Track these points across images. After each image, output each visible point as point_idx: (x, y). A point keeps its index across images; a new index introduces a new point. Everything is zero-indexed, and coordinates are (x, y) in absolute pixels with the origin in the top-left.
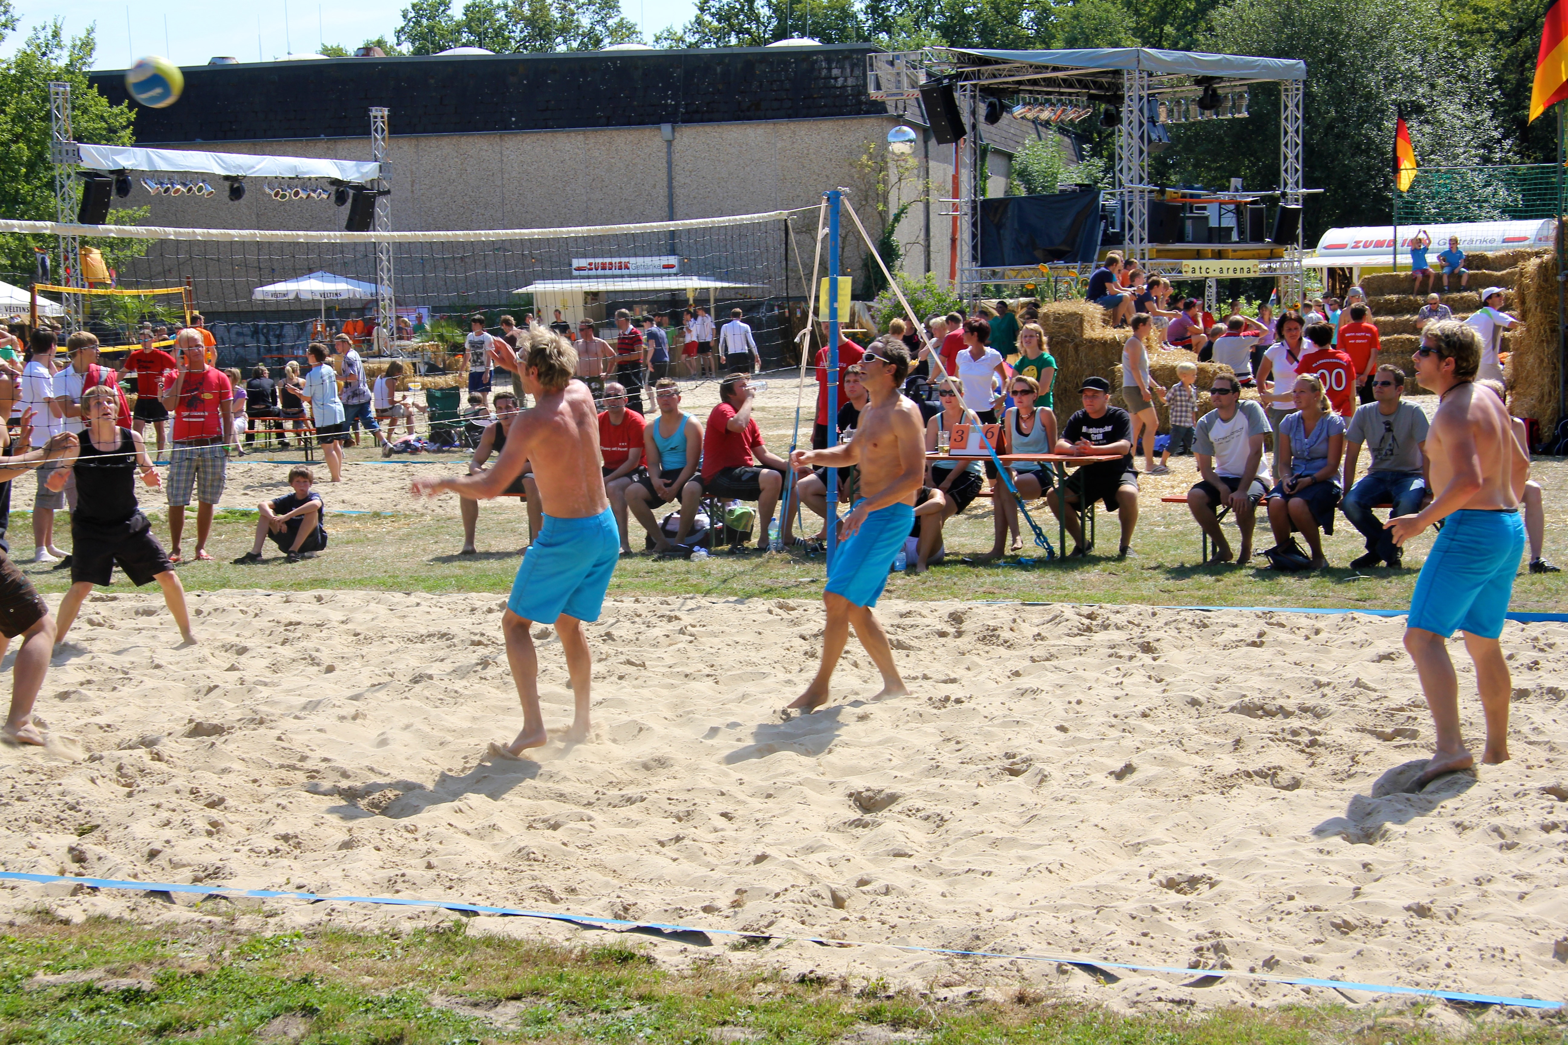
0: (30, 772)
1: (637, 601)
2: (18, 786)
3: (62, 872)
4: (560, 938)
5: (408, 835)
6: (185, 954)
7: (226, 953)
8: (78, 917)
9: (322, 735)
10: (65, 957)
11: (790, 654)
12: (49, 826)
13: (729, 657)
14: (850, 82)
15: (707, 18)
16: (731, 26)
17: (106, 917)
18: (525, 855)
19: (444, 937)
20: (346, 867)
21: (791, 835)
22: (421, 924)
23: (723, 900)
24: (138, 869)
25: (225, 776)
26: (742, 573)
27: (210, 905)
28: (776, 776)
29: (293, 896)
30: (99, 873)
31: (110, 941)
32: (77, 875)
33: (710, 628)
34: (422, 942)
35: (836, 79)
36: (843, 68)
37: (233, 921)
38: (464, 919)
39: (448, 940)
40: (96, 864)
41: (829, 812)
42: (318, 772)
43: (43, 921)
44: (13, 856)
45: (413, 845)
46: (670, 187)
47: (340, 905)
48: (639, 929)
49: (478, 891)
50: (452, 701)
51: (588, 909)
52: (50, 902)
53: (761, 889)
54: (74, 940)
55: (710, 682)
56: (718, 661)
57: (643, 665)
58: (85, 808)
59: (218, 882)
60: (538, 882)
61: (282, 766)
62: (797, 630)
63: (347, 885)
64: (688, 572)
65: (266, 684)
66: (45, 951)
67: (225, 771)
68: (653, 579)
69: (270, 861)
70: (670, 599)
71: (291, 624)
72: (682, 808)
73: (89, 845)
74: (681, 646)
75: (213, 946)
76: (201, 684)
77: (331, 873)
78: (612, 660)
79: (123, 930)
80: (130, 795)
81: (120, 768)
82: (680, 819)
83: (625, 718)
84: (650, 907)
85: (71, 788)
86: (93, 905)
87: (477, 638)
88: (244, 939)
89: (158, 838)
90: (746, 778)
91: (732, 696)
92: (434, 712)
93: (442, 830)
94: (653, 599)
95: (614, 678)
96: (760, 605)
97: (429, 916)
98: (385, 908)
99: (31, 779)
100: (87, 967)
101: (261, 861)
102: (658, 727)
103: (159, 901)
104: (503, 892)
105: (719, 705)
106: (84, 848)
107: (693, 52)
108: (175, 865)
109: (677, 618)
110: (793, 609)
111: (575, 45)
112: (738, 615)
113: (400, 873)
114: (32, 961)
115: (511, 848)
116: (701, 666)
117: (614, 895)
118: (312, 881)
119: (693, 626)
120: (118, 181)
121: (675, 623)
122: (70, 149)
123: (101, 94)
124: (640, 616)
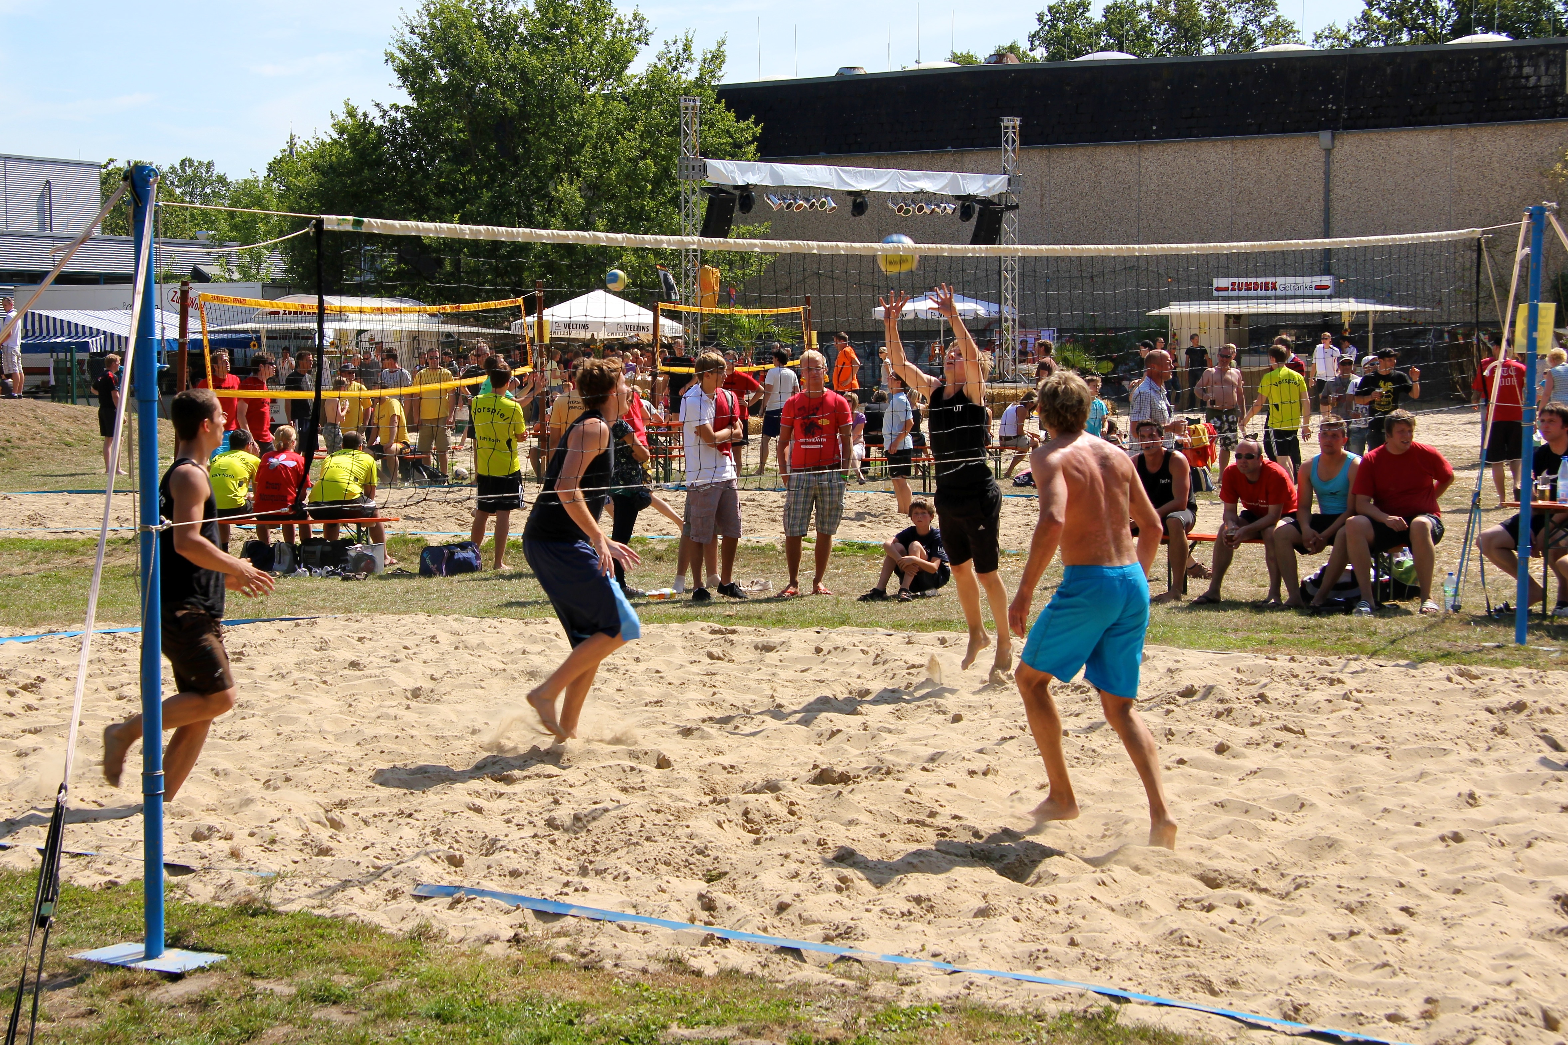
0: (658, 811)
1: (1292, 659)
2: (647, 826)
3: (692, 920)
4: (1223, 1036)
5: (1046, 906)
6: (818, 1019)
7: (861, 1021)
8: (710, 970)
9: (952, 789)
10: (698, 1011)
11: (1475, 729)
12: (678, 870)
13: (1402, 729)
14: (1545, 81)
15: (1376, 13)
16: (1404, 23)
17: (737, 971)
18: (1177, 938)
19: (1094, 1024)
20: (984, 937)
21: (1486, 940)
22: (1067, 1007)
23: (1412, 1008)
24: (768, 922)
25: (852, 828)
26: (1412, 633)
27: (842, 967)
28: (1464, 869)
29: (929, 964)
30: (728, 923)
31: (743, 997)
32: (706, 923)
33: (1378, 695)
34: (1069, 1027)
35: (1527, 78)
36: (1536, 66)
37: (866, 985)
38: (1115, 1006)
39: (1097, 1028)
40: (726, 914)
41: (1532, 916)
42: (948, 830)
43: (675, 970)
44: (644, 899)
45: (1053, 918)
46: (1327, 200)
47: (980, 979)
48: (1313, 1034)
49: (1129, 975)
51: (1253, 1005)
52: (682, 951)
53: (1455, 999)
54: (707, 993)
55: (1380, 756)
56: (1390, 733)
57: (1303, 732)
58: (713, 854)
59: (850, 943)
60: (1194, 971)
61: (910, 822)
62: (1480, 701)
63: (985, 957)
64: (1350, 630)
65: (890, 731)
66: (678, 1002)
67: (851, 822)
68: (1312, 637)
69: (902, 924)
70: (1330, 659)
71: (913, 666)
72: (1353, 899)
73: (718, 892)
74: (1345, 713)
75: (846, 1012)
76: (824, 727)
77: (968, 942)
78: (1266, 725)
79: (755, 987)
80: (757, 842)
81: (746, 813)
82: (1352, 911)
83: (1284, 791)
84: (1325, 1009)
85: (699, 832)
86: (724, 957)
88: (879, 1007)
89: (788, 890)
90: (1429, 870)
91: (1408, 773)
93: (1085, 903)
94: (1311, 659)
95: (1270, 746)
96: (1437, 671)
97: (1076, 999)
98: (1027, 985)
99: (659, 819)
100: (720, 1024)
101: (893, 923)
102: (1323, 804)
103: (790, 959)
104: (1156, 979)
105: (1393, 783)
106: (714, 895)
107: (1359, 51)
108: (805, 921)
109: (1340, 681)
110: (1476, 677)
111: (1224, 46)
112: (1412, 681)
113: (1041, 948)
114: (665, 1012)
115: (1161, 929)
116: (1370, 737)
117: (1282, 992)
118: (949, 950)
119: (1359, 691)
120: (741, 196)
121: (1338, 686)
122: (697, 164)
123: (728, 109)
124: (1296, 676)
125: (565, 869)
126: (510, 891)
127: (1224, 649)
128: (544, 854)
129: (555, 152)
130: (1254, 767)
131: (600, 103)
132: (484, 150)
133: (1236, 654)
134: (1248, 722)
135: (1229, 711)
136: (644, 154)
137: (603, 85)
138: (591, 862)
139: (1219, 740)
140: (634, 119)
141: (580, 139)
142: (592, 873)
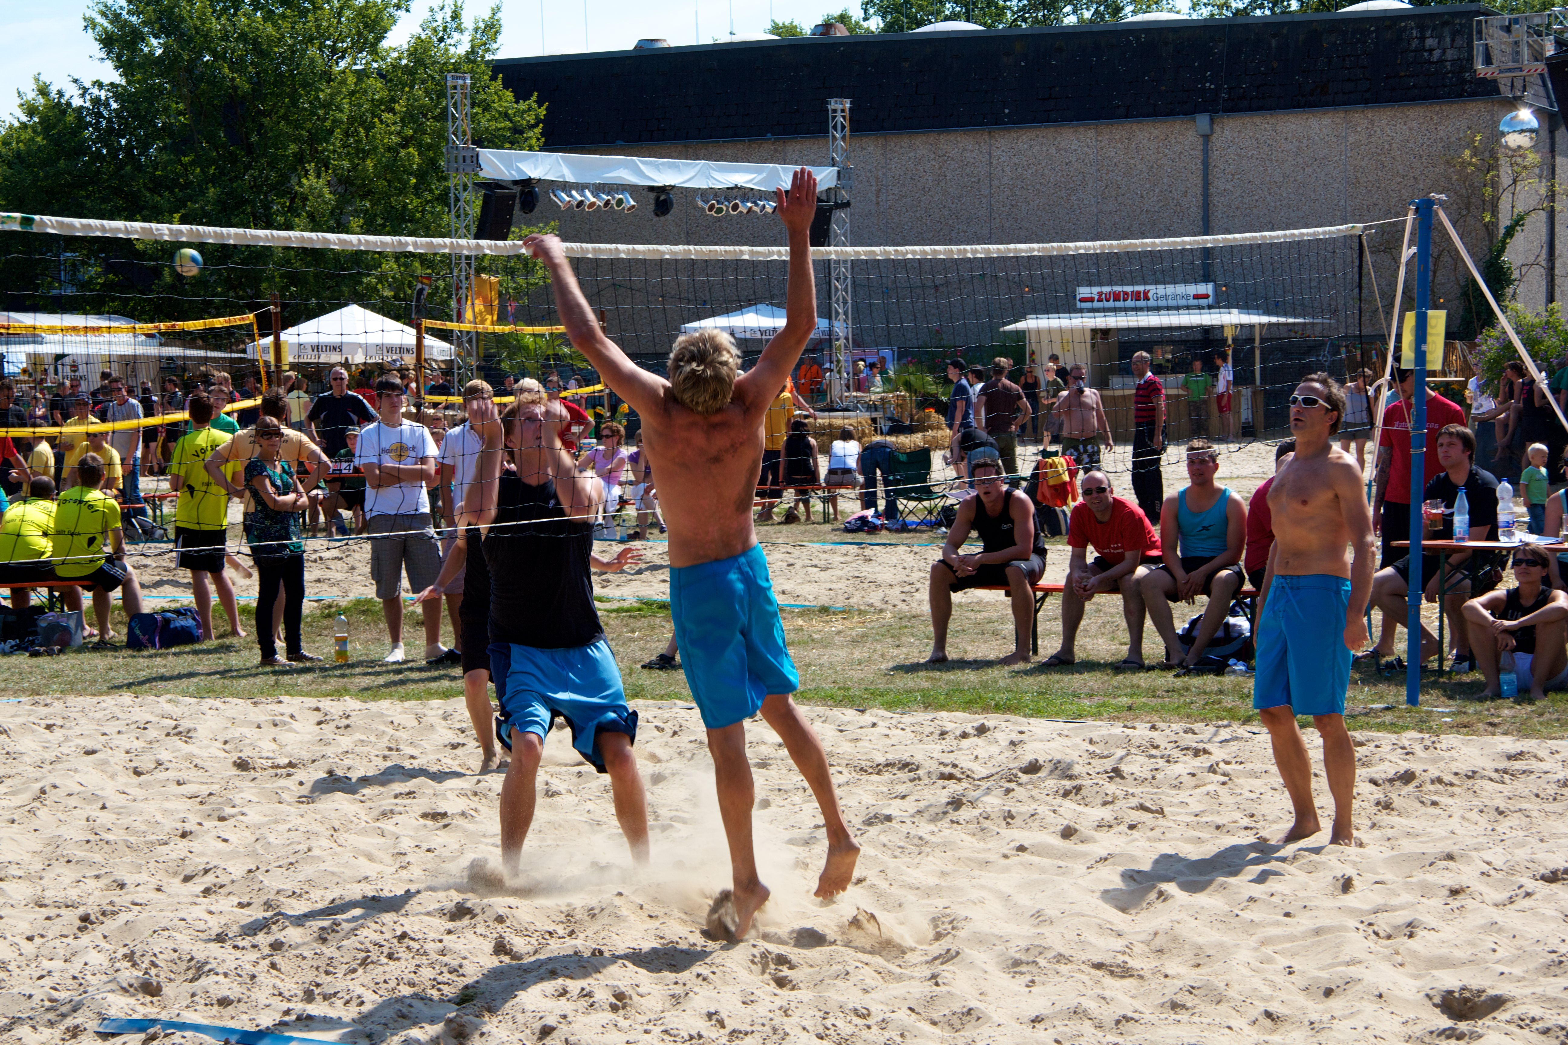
1: (1154, 729)
5: (858, 1018)
12: (424, 991)
13: (1273, 805)
28: (1337, 965)
33: (1249, 766)
35: (1431, 51)
36: (1441, 37)
41: (1410, 1016)
44: (381, 1027)
45: (865, 1030)
50: (916, 850)
55: (1249, 836)
57: (1161, 812)
58: (468, 971)
64: (1221, 692)
68: (1177, 702)
70: (1197, 726)
73: (469, 1017)
74: (1211, 788)
78: (1120, 804)
87: (948, 770)
89: (553, 1011)
92: (892, 863)
94: (1174, 727)
95: (1123, 828)
106: (464, 1020)
109: (1206, 752)
116: (1238, 815)
119: (1228, 763)
120: (522, 193)
121: (1203, 758)
122: (468, 154)
123: (506, 87)
124: (1157, 747)
125: (287, 994)
126: (217, 1023)
127: (1077, 717)
128: (260, 978)
129: (297, 140)
130: (1104, 853)
131: (351, 80)
132: (212, 139)
133: (1090, 722)
134: (1099, 801)
135: (1078, 789)
136: (406, 143)
137: (355, 58)
138: (318, 985)
139: (1065, 823)
140: (393, 100)
141: (328, 124)
142: (319, 999)
